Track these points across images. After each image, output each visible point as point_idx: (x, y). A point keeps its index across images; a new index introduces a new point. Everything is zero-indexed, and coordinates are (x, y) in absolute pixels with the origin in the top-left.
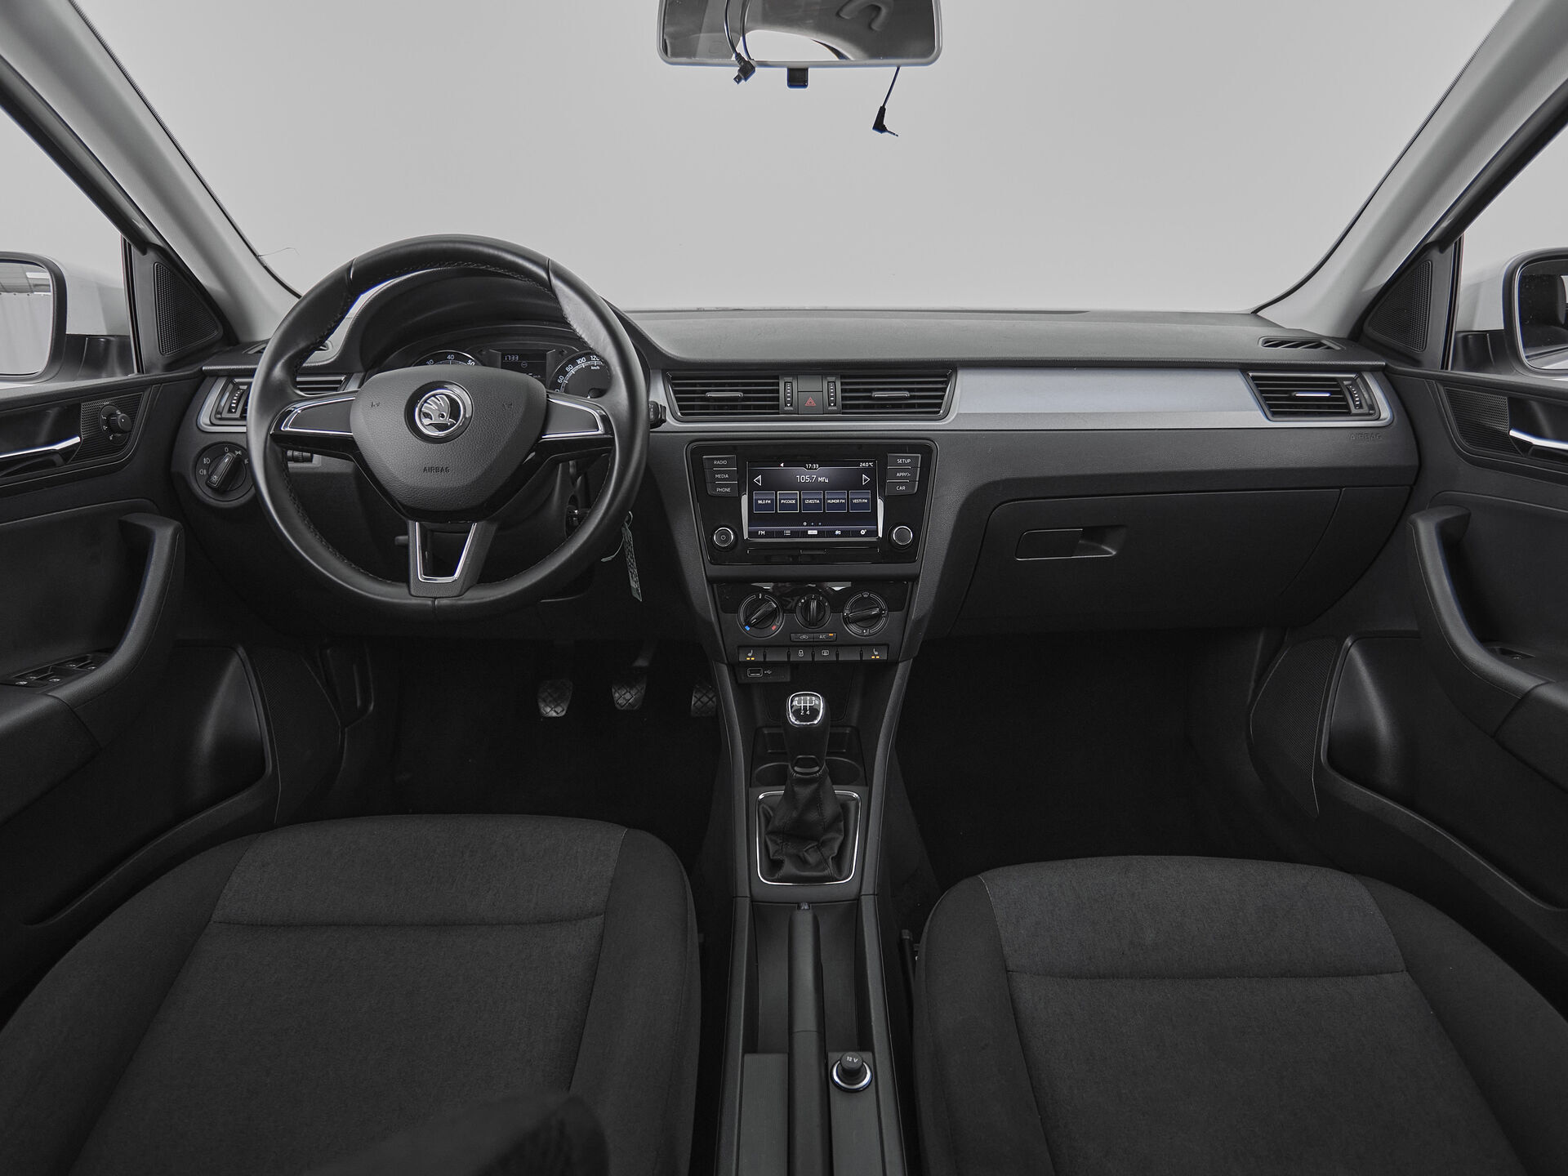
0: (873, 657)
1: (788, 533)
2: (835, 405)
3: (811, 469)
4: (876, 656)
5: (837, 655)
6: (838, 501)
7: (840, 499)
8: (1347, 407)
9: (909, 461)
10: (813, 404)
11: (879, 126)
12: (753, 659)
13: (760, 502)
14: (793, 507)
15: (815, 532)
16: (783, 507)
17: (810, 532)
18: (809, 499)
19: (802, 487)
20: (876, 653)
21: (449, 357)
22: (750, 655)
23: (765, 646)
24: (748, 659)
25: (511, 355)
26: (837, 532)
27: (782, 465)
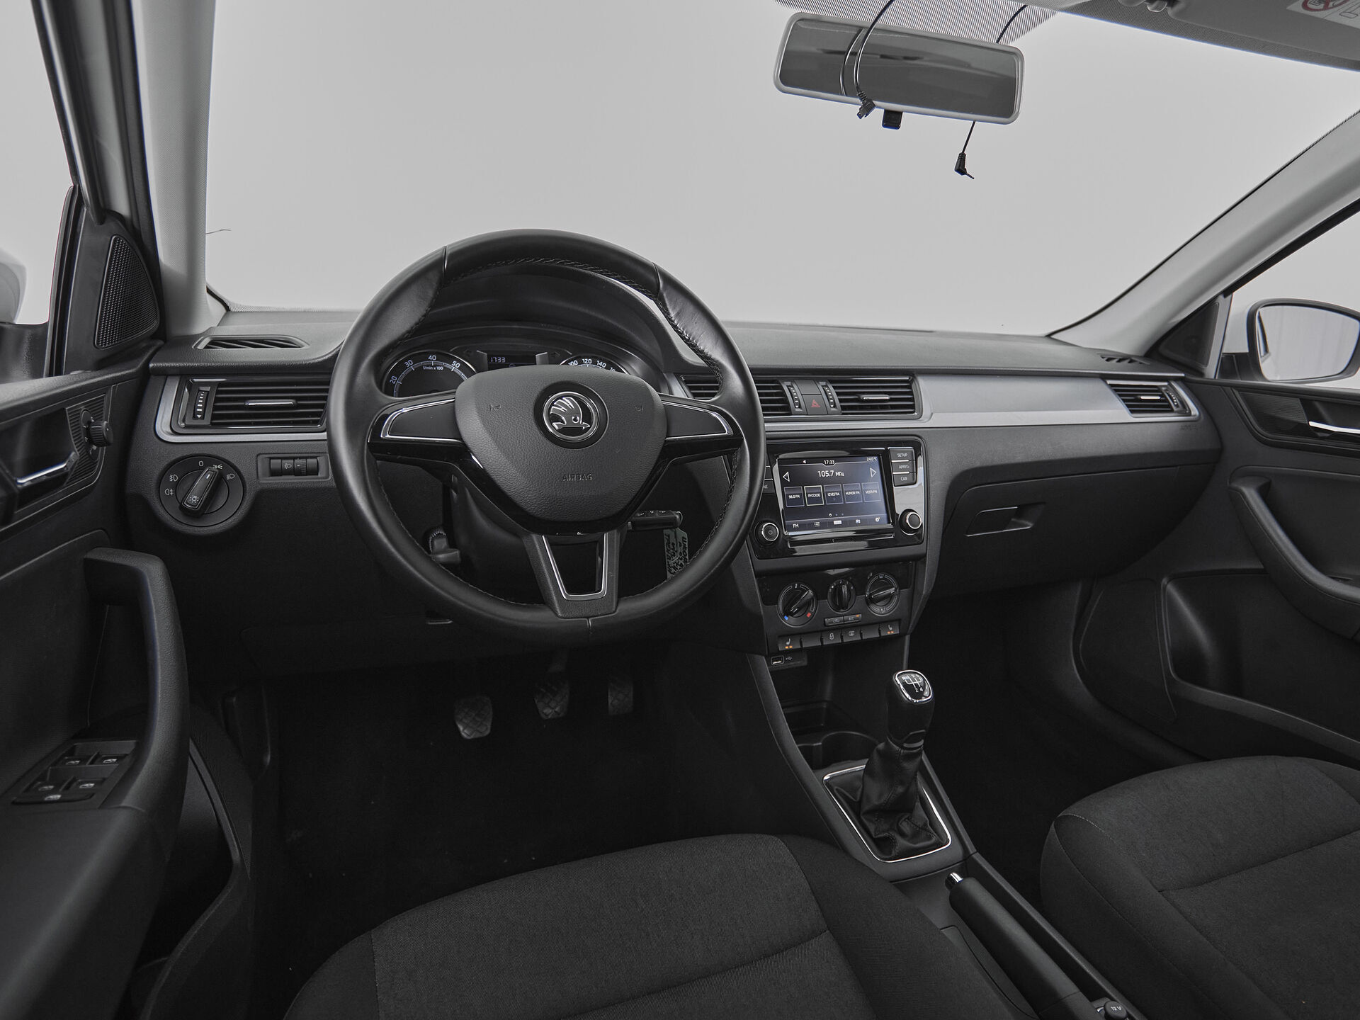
0: (889, 633)
1: (817, 524)
2: (834, 407)
3: (828, 465)
4: (890, 631)
5: (861, 634)
6: (854, 493)
7: (855, 491)
8: (1169, 406)
9: (906, 455)
10: (817, 406)
11: (961, 169)
12: (791, 647)
13: (790, 497)
14: (818, 500)
15: (840, 522)
16: (811, 500)
17: (835, 523)
18: (831, 492)
19: (824, 481)
20: (891, 629)
21: (430, 358)
22: (788, 643)
23: (800, 634)
24: (787, 648)
25: (497, 356)
26: (858, 521)
27: (805, 462)
